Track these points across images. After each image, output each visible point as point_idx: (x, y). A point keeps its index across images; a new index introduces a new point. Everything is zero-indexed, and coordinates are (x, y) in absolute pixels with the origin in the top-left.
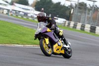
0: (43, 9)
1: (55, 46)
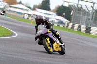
0: (64, 14)
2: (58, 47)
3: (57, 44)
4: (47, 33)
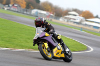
1: (55, 50)
2: (60, 54)
3: (58, 49)
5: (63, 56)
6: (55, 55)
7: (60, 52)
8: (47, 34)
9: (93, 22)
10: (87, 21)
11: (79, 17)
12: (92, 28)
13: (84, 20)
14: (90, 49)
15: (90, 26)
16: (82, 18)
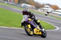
2: (38, 32)
3: (37, 29)
4: (29, 21)
5: (40, 33)
6: (35, 33)
7: (39, 31)
8: (30, 19)
9: (59, 12)
10: (55, 11)
11: (50, 9)
12: (58, 16)
13: (53, 10)
14: (57, 29)
15: (57, 14)
16: (52, 9)
